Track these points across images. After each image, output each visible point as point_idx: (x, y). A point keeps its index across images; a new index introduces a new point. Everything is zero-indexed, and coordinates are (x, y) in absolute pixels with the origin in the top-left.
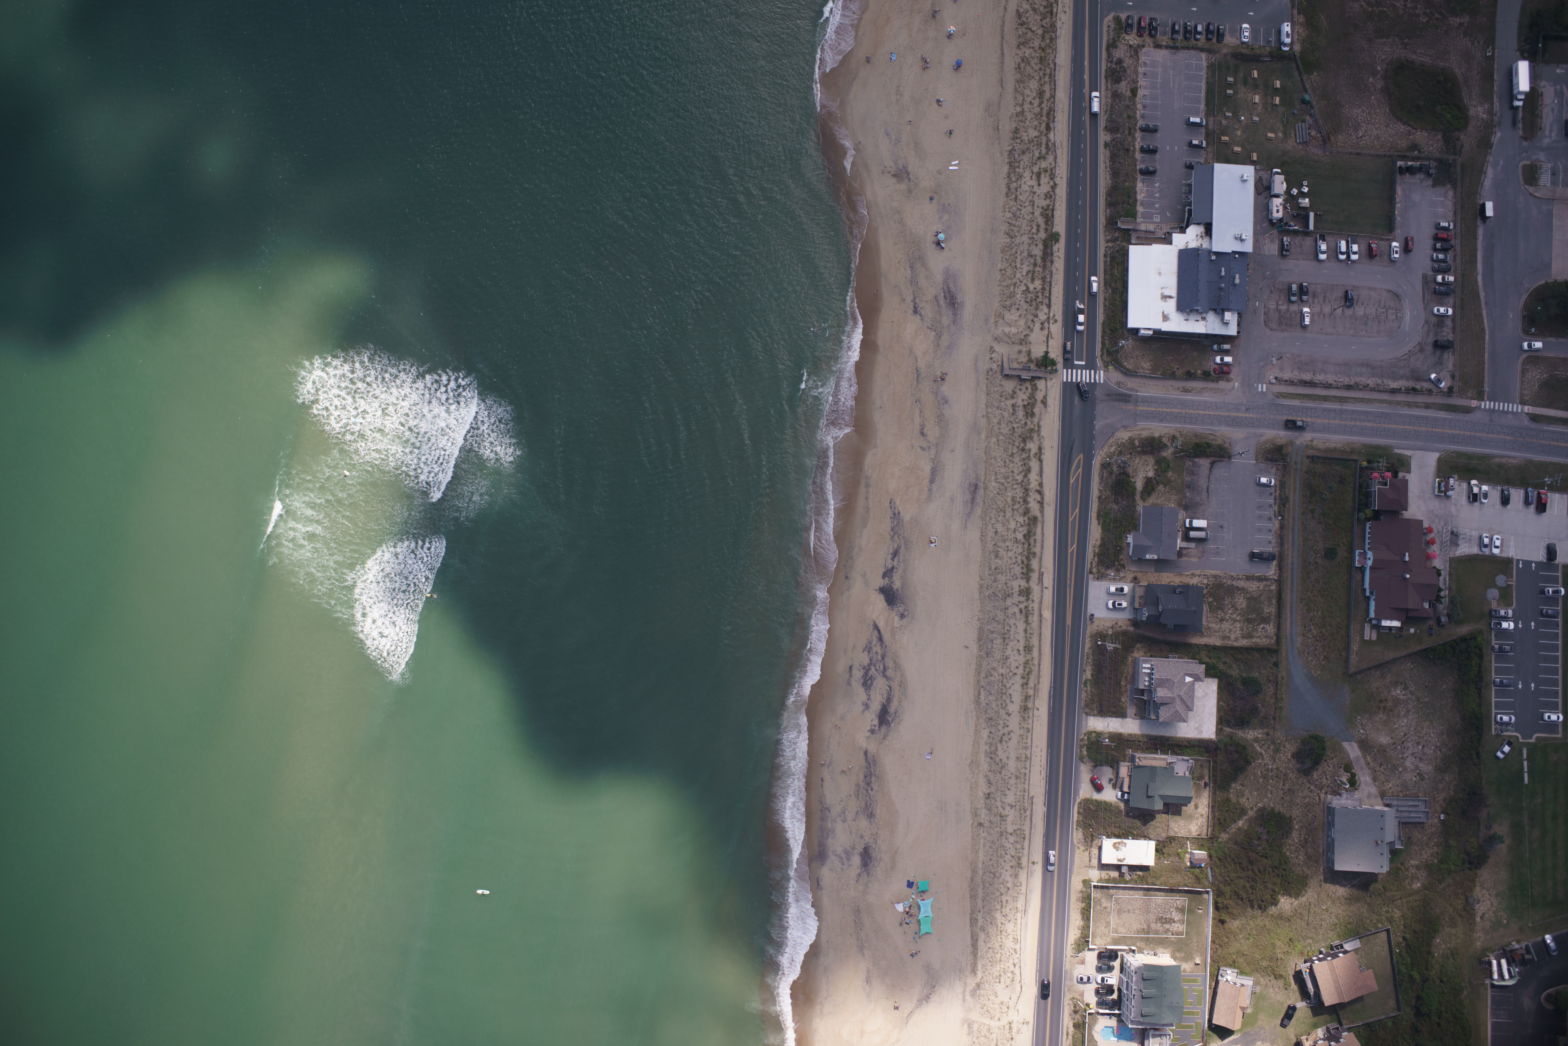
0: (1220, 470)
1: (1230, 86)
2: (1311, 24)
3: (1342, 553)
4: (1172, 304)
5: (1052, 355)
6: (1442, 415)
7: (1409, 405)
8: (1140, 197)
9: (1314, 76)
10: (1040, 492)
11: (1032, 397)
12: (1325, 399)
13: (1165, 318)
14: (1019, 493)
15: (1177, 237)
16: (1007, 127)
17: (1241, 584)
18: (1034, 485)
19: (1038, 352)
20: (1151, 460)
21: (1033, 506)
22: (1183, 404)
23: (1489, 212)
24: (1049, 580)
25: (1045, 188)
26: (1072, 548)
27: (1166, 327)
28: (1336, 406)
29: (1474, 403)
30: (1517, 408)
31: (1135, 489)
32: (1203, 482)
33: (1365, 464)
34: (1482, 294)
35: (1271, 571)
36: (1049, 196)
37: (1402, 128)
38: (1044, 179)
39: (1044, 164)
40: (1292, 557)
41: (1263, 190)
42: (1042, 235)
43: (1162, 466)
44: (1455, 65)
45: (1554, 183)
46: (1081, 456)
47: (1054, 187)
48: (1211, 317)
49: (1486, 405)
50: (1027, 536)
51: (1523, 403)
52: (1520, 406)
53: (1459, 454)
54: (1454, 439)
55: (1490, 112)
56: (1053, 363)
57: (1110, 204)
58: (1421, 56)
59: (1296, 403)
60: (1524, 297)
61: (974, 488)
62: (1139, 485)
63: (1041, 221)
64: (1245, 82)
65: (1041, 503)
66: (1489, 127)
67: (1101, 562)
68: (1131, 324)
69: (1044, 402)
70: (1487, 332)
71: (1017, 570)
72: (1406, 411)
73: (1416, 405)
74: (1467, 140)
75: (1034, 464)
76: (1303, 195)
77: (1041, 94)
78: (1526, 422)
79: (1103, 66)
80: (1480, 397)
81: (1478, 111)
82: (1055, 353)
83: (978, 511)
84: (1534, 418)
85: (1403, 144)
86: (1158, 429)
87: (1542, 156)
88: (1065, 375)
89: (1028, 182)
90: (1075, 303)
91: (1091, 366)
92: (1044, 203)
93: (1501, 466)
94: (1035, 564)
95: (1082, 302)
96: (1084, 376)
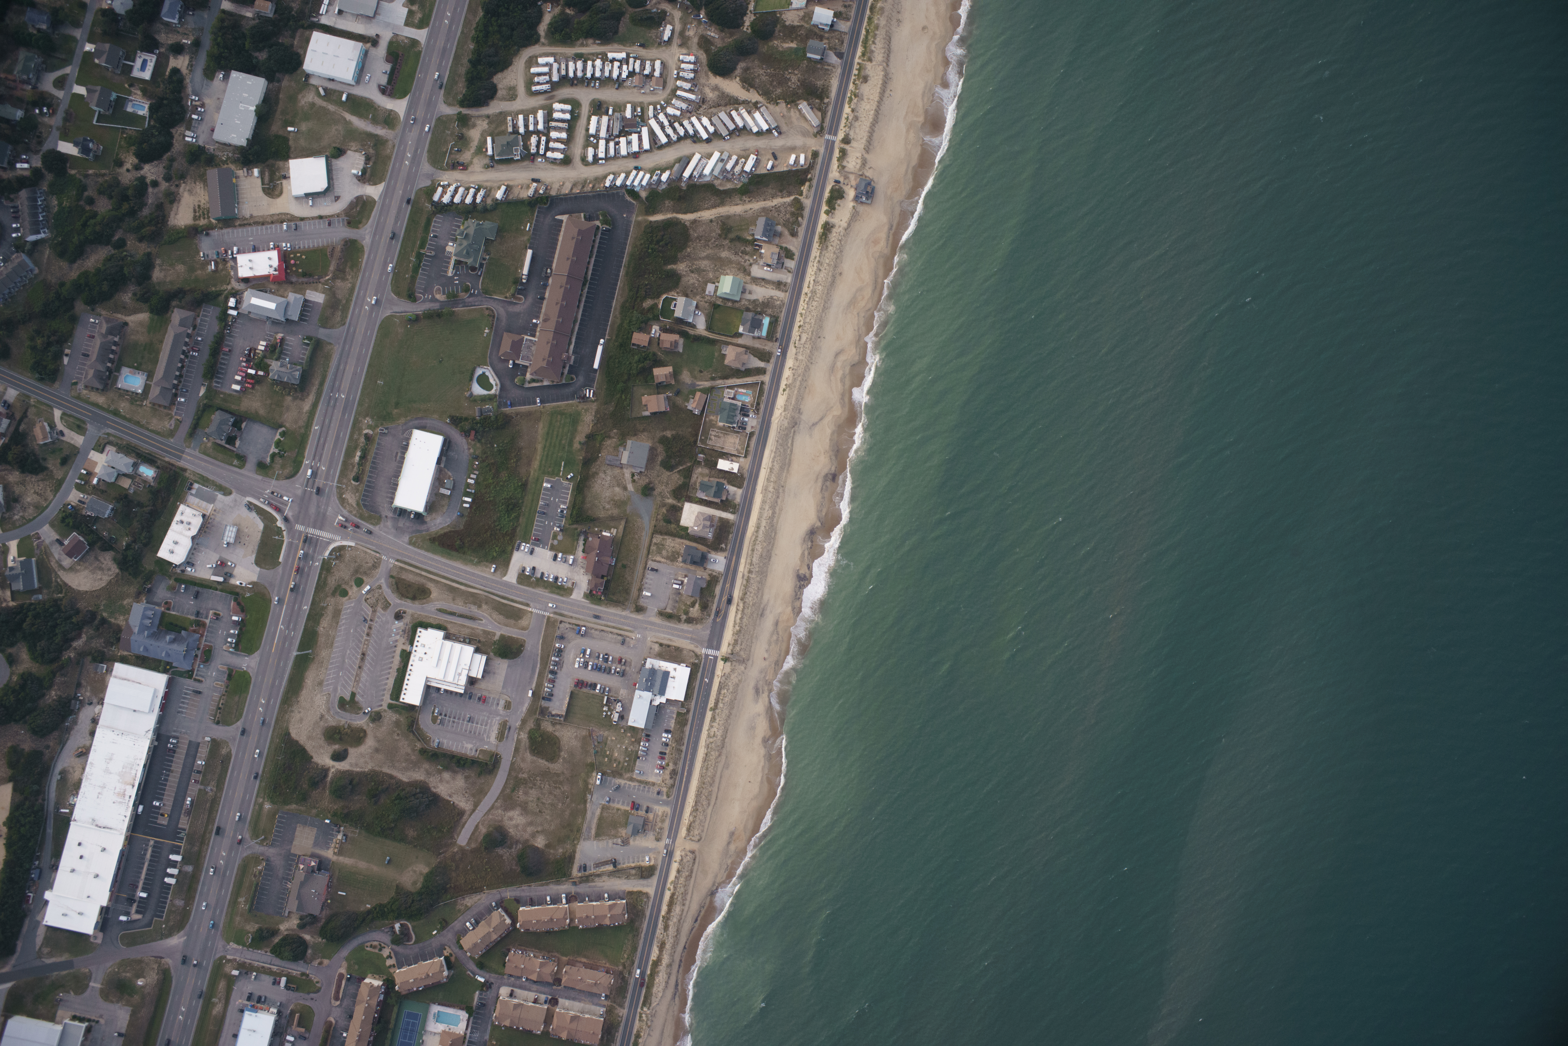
0: (663, 606)
1: (626, 761)
2: (586, 783)
3: (619, 565)
4: (671, 675)
5: (722, 662)
6: (566, 613)
7: (579, 619)
8: (673, 721)
9: (589, 761)
10: (737, 609)
11: (734, 647)
12: (614, 627)
13: (675, 669)
14: (746, 611)
15: (664, 701)
16: (723, 757)
17: (663, 560)
18: (740, 613)
19: (728, 664)
20: (690, 615)
21: (741, 605)
22: (673, 635)
23: (530, 692)
24: (739, 576)
25: (713, 730)
26: (728, 585)
27: (675, 666)
28: (609, 624)
29: (552, 615)
30: (534, 610)
31: (699, 604)
32: (671, 602)
33: (603, 598)
34: (539, 659)
35: (650, 563)
36: (712, 727)
37: (557, 734)
38: (712, 734)
39: (711, 740)
40: (640, 567)
41: (622, 717)
42: (717, 711)
43: (686, 612)
44: (529, 756)
45: (499, 700)
46: (718, 620)
47: (709, 730)
48: (656, 667)
49: (547, 614)
50: (745, 594)
51: (531, 612)
53: (562, 595)
54: (563, 602)
55: (519, 735)
56: (722, 659)
57: (687, 718)
58: (542, 763)
59: (626, 628)
60: (521, 655)
61: (762, 615)
62: (697, 606)
63: (717, 717)
64: (619, 762)
65: (738, 605)
66: (521, 728)
67: (718, 578)
68: (689, 669)
69: (729, 644)
71: (752, 581)
72: (581, 617)
73: (576, 618)
74: (531, 725)
75: (738, 621)
76: (606, 712)
77: (707, 769)
78: (531, 604)
79: (678, 778)
80: (549, 618)
81: (524, 736)
82: (720, 663)
83: (762, 606)
84: (528, 605)
85: (558, 727)
86: (685, 627)
87: (501, 712)
88: (718, 654)
89: (719, 734)
90: (709, 681)
91: (707, 656)
92: (714, 724)
93: (546, 588)
94: (745, 582)
95: (706, 681)
96: (710, 652)
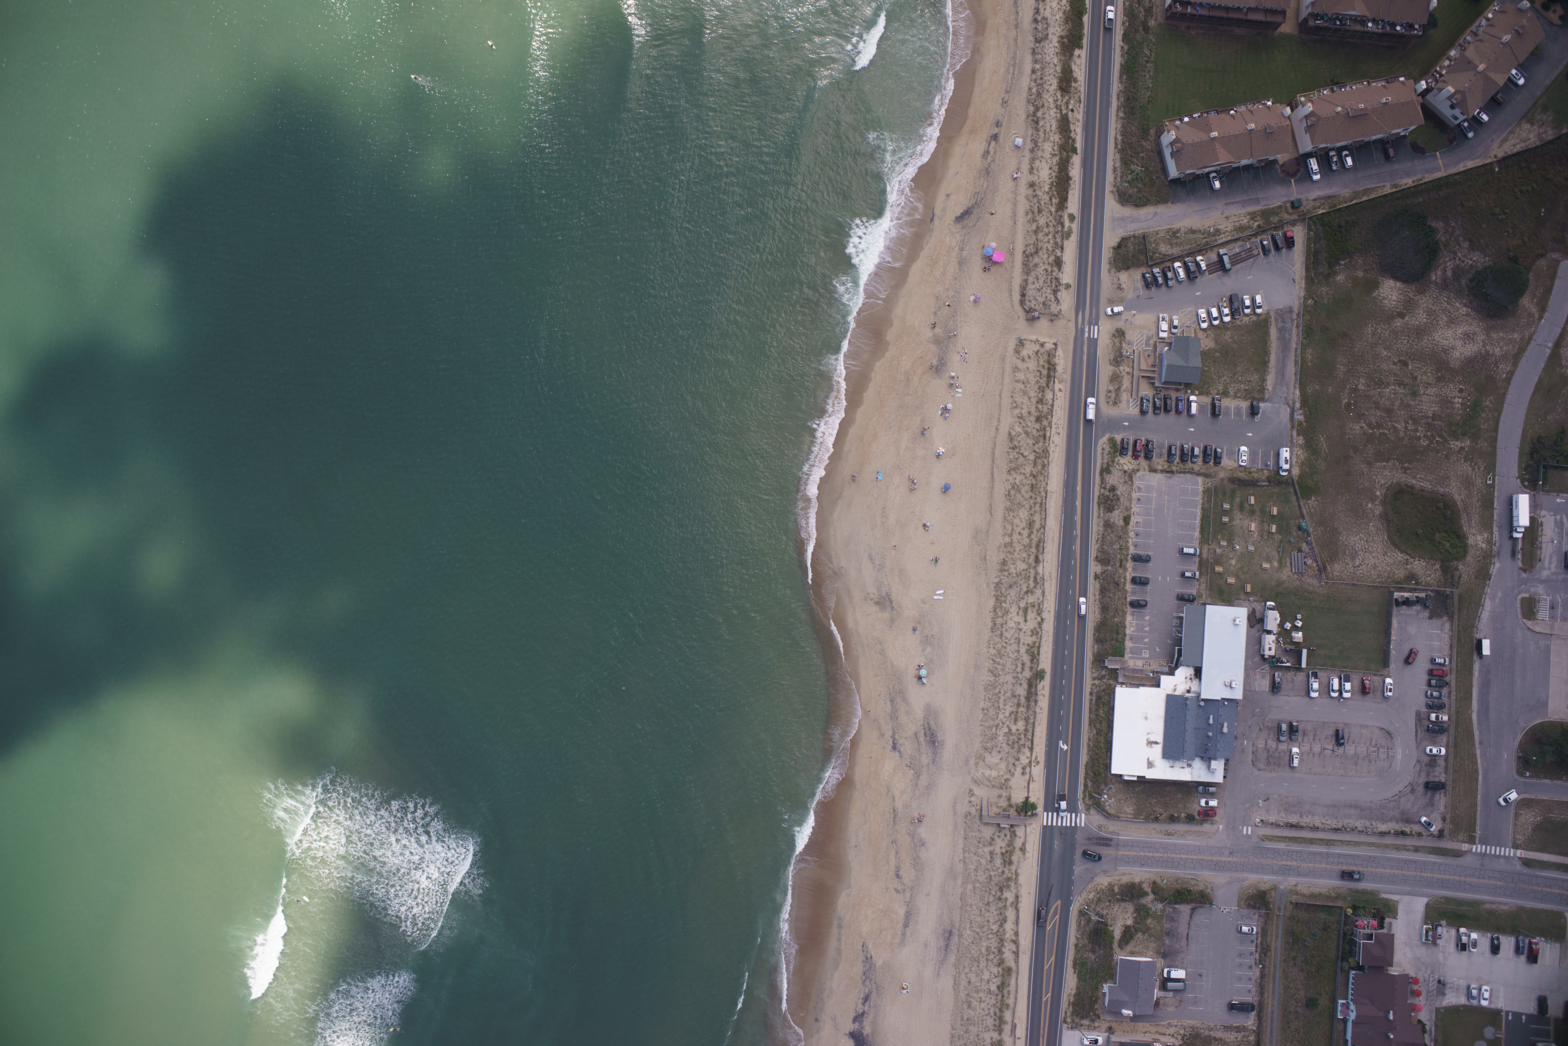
0: (1202, 916)
1: (1226, 513)
2: (1310, 445)
3: (1323, 1002)
4: (1158, 750)
5: (1032, 800)
6: (1432, 858)
7: (1398, 848)
8: (1129, 631)
9: (1312, 501)
10: (1016, 942)
11: (1011, 844)
12: (1311, 841)
13: (1150, 765)
14: (994, 943)
15: (1164, 679)
16: (995, 558)
17: (1219, 1034)
18: (1009, 935)
19: (1018, 797)
20: (1130, 907)
21: (1008, 956)
22: (1165, 847)
23: (1486, 650)
24: (1021, 1031)
25: (1032, 624)
26: (1047, 997)
27: (1151, 774)
28: (1323, 849)
29: (1465, 847)
30: (1509, 852)
31: (1113, 938)
32: (1183, 929)
33: (1350, 911)
34: (1476, 733)
35: (1250, 1021)
36: (1036, 632)
37: (1400, 557)
38: (1031, 615)
39: (1031, 599)
40: (1273, 1006)
41: (1256, 621)
42: (1027, 674)
43: (1142, 913)
44: (1456, 491)
45: (1553, 617)
46: (1059, 902)
47: (1040, 624)
48: (1198, 764)
49: (1478, 848)
50: (1001, 987)
51: (1516, 846)
52: (1512, 850)
53: (1448, 900)
54: (1443, 884)
55: (1490, 542)
56: (1033, 807)
57: (1098, 640)
58: (1421, 481)
59: (1282, 846)
60: (1519, 737)
61: (949, 935)
62: (1117, 933)
63: (1026, 659)
64: (1242, 508)
65: (1016, 954)
66: (1487, 557)
67: (1075, 1013)
68: (1115, 770)
69: (1023, 850)
70: (1480, 773)
71: (990, 1022)
72: (1394, 855)
73: (1405, 848)
74: (1466, 569)
75: (1010, 914)
76: (1295, 628)
77: (1031, 524)
78: (1518, 867)
79: (1096, 491)
80: (1472, 840)
81: (1477, 540)
82: (1037, 795)
83: (952, 958)
84: (1527, 863)
85: (1401, 574)
86: (1139, 875)
87: (1541, 589)
88: (1046, 818)
89: (1014, 617)
90: (1058, 744)
91: (1072, 809)
92: (1030, 640)
93: (1491, 912)
94: (1008, 1016)
95: (1065, 742)
96: (1066, 820)
